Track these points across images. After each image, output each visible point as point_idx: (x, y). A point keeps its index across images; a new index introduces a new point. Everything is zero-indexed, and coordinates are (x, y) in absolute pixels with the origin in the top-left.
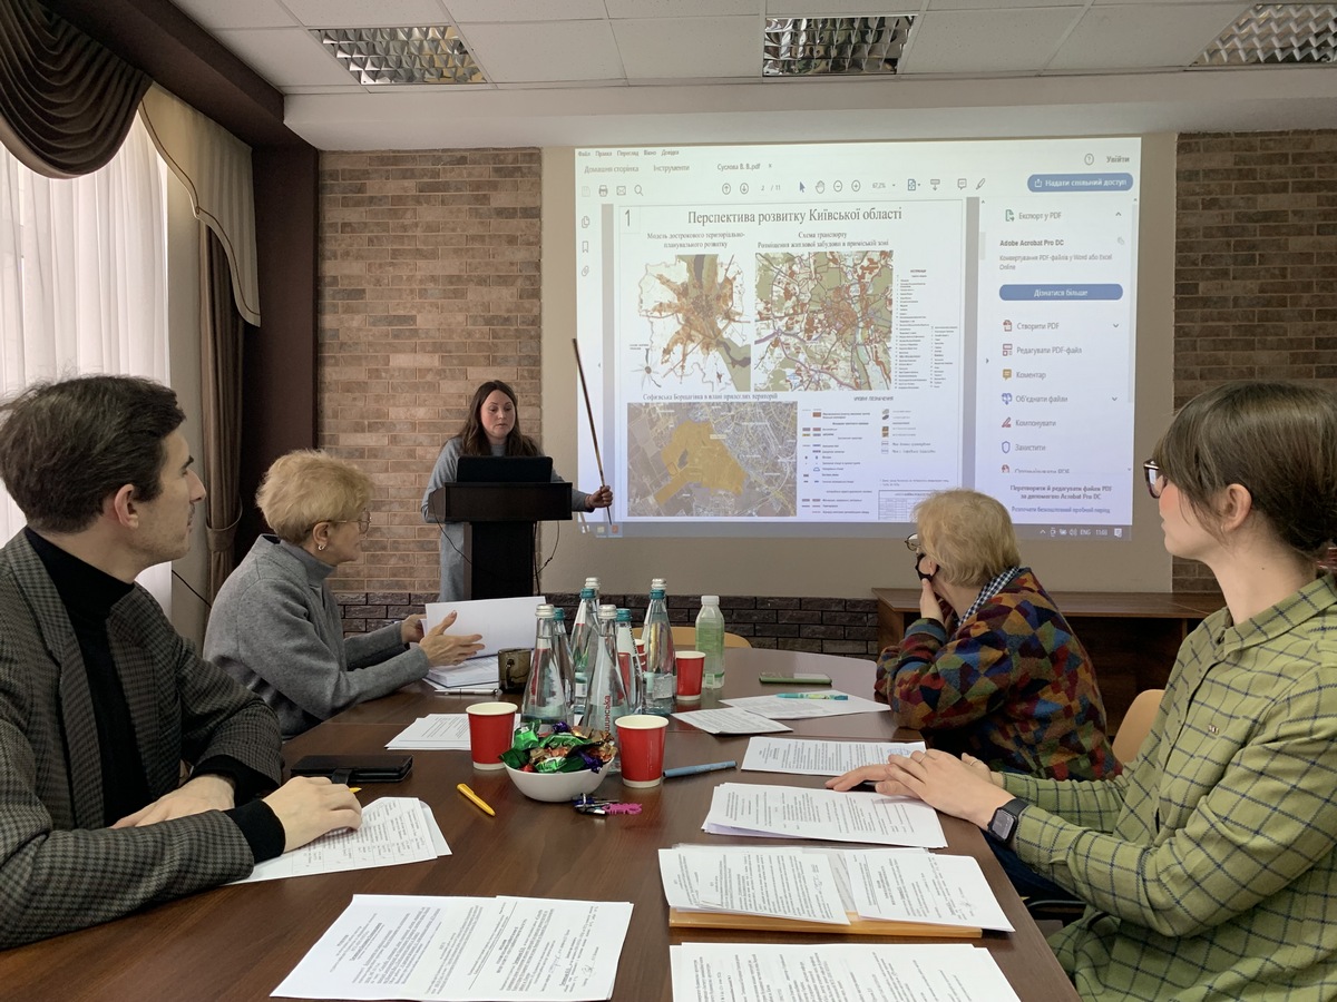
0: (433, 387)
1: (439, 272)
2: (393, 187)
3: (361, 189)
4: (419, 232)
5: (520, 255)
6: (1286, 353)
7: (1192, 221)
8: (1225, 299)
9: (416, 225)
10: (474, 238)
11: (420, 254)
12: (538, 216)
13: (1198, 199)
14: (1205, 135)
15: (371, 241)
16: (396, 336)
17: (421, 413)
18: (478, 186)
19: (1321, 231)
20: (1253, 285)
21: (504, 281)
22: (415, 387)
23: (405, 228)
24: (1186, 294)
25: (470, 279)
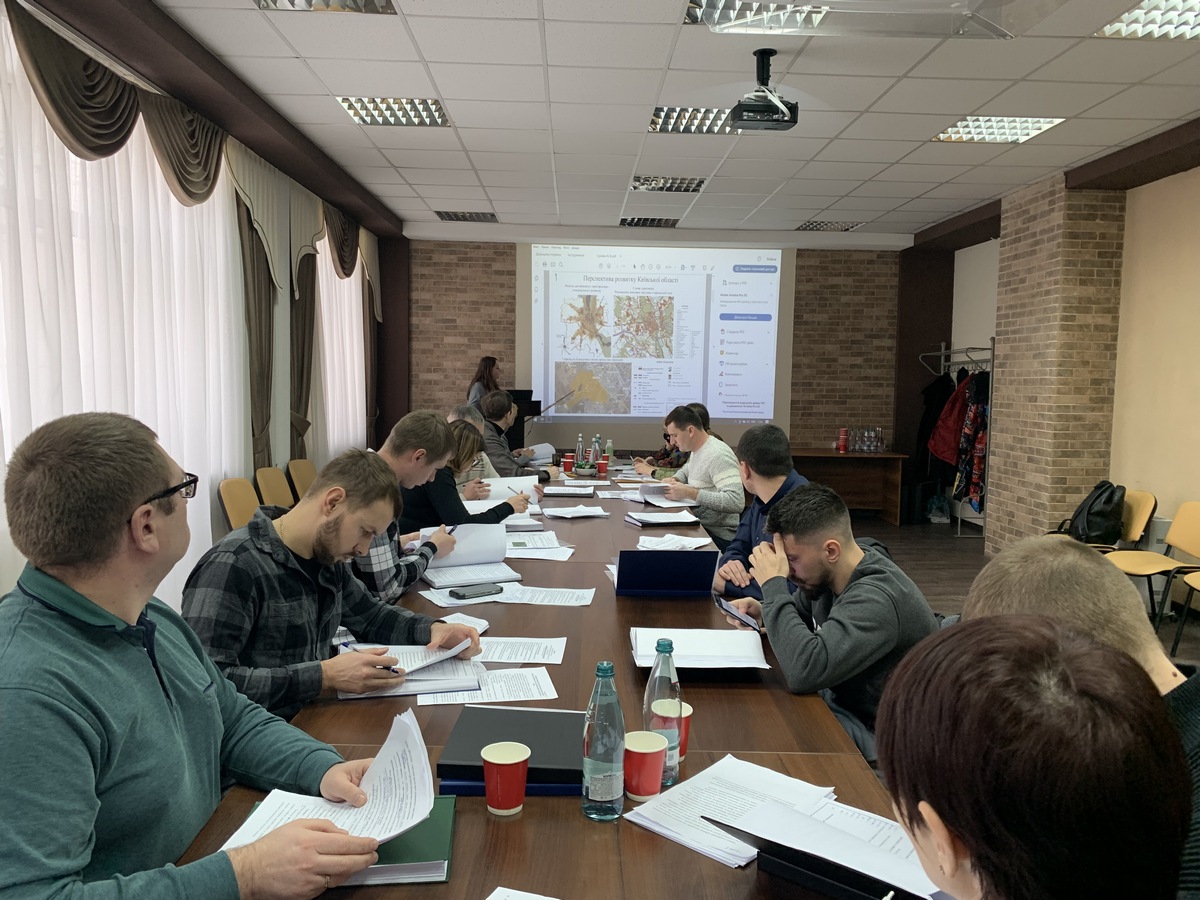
0: (464, 352)
1: (468, 299)
2: (445, 258)
3: (430, 258)
4: (458, 280)
5: (506, 292)
6: (838, 346)
7: (801, 287)
8: (814, 322)
9: (457, 277)
10: (484, 284)
11: (458, 290)
12: (515, 274)
13: (804, 278)
14: (808, 250)
15: (435, 283)
16: (446, 329)
17: (459, 364)
18: (485, 260)
19: (854, 294)
20: (826, 316)
21: (498, 304)
22: (456, 352)
23: (451, 278)
24: (798, 320)
25: (482, 303)
